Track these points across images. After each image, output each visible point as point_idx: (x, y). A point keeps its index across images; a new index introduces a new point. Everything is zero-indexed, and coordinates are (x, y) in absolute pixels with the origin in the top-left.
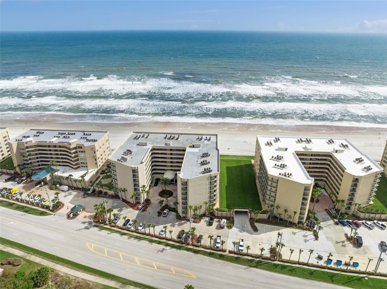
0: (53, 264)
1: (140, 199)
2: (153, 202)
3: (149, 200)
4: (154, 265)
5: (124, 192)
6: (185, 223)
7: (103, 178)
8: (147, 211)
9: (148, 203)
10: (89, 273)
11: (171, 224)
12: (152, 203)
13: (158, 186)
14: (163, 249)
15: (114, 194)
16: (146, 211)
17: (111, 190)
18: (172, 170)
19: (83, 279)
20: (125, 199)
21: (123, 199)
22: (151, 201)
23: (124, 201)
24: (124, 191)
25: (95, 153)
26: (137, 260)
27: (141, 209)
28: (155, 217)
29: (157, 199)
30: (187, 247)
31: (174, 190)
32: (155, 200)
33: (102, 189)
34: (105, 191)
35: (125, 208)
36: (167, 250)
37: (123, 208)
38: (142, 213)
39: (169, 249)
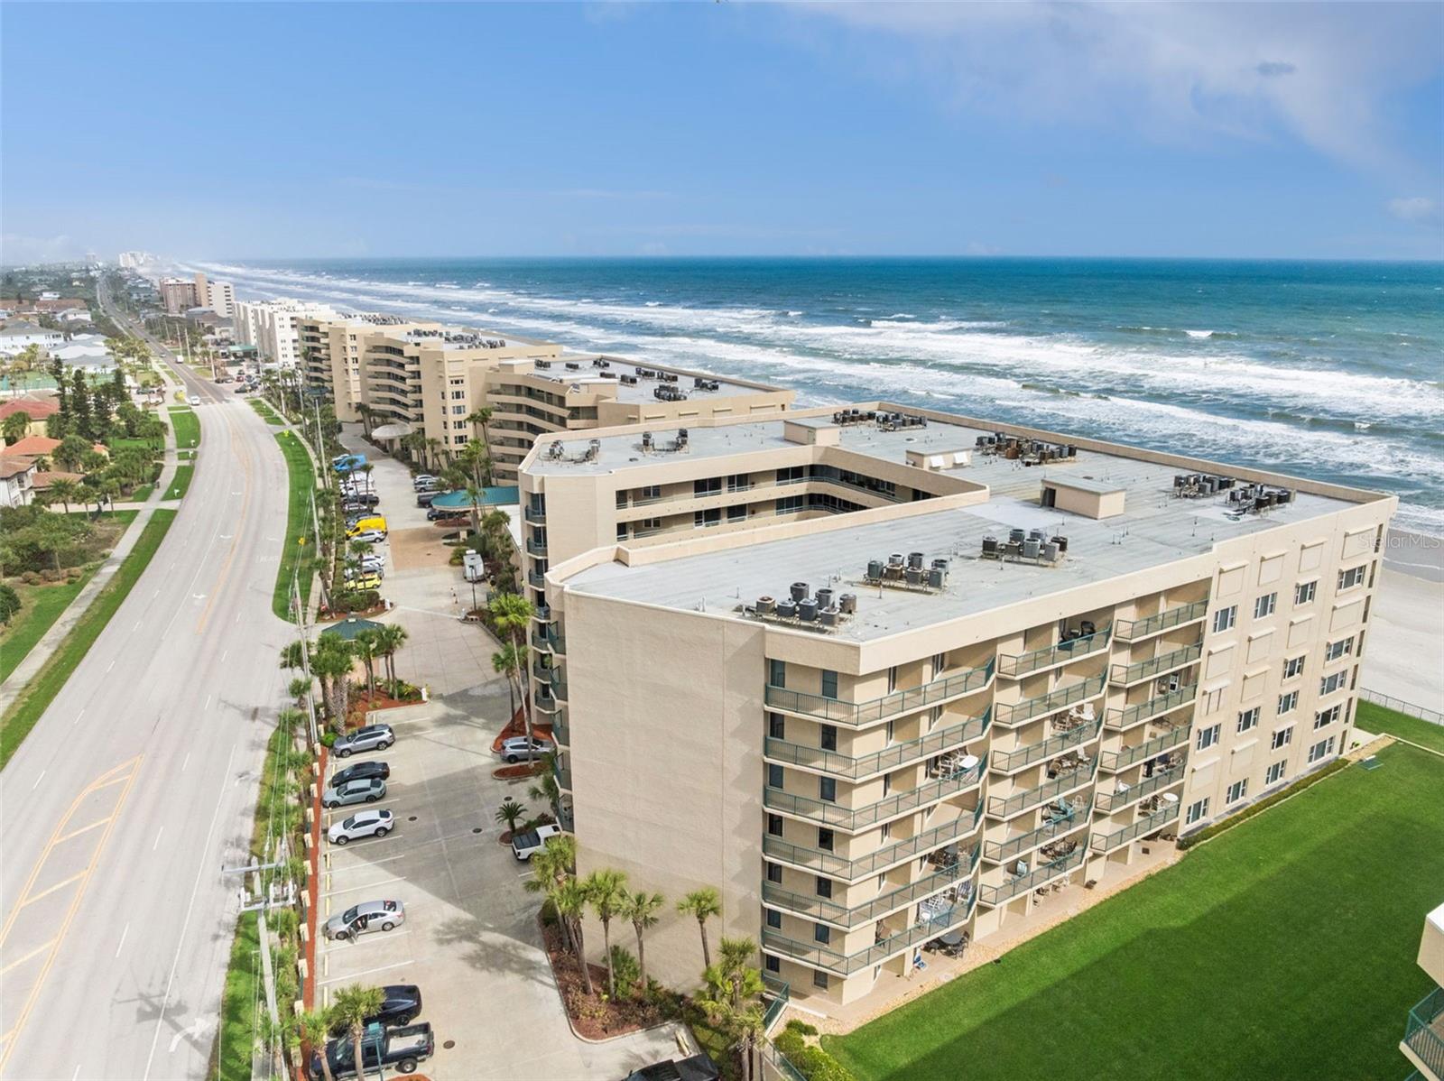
6: (527, 968)
11: (467, 916)
14: (176, 1013)
28: (486, 829)
35: (481, 721)
36: (177, 1028)
37: (477, 716)
38: (488, 782)
39: (188, 1037)
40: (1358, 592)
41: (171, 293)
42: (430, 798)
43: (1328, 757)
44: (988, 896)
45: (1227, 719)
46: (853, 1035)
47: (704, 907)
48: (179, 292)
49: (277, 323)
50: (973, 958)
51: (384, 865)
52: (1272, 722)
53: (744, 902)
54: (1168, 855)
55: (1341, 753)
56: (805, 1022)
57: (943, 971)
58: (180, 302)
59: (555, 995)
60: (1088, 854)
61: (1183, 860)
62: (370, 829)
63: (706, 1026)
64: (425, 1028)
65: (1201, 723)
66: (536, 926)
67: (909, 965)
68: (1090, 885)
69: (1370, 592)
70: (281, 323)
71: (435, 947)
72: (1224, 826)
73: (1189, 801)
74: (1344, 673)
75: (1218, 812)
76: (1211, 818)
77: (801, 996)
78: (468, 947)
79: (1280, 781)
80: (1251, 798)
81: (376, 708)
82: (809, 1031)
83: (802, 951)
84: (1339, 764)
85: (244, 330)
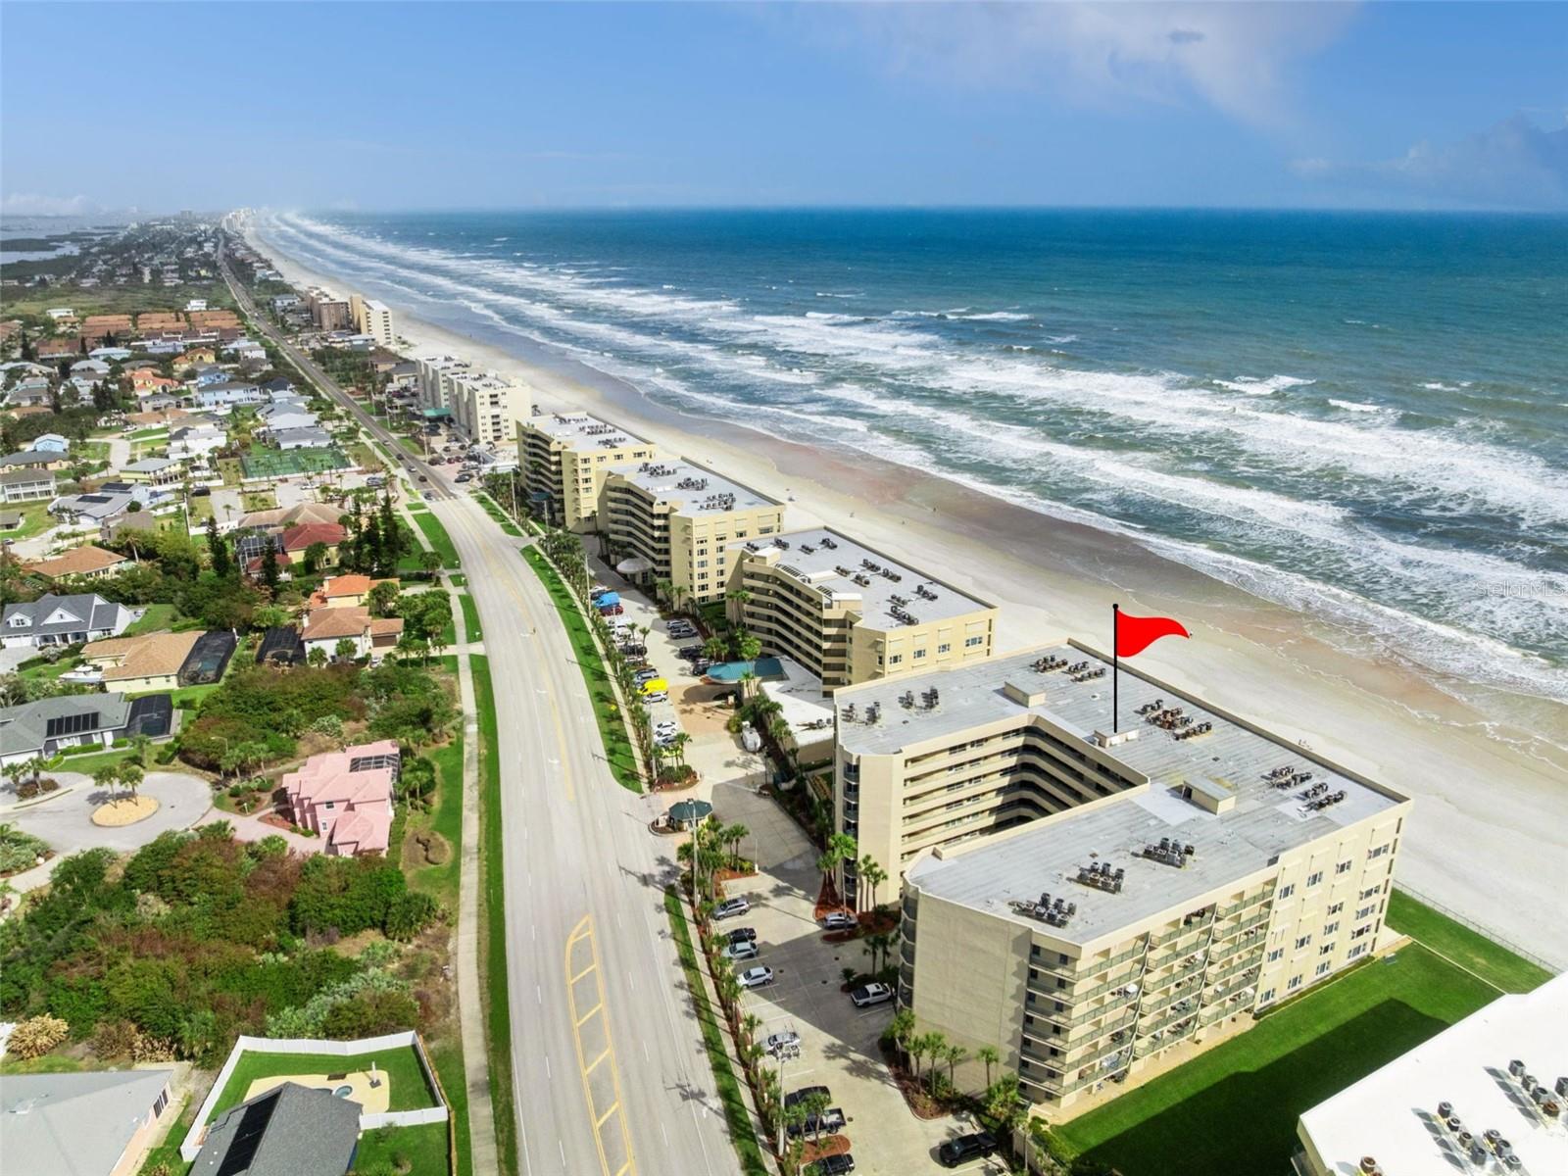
0: (474, 909)
4: (606, 1110)
6: (881, 1076)
10: (485, 990)
11: (838, 1042)
14: (699, 1095)
19: (457, 993)
25: (880, 663)
26: (600, 1059)
30: (759, 1152)
35: (802, 893)
36: (704, 1104)
37: (800, 889)
38: (819, 944)
39: (711, 1109)
40: (1383, 860)
41: (325, 311)
42: (787, 956)
43: (1362, 954)
44: (1139, 1052)
45: (1288, 944)
46: (1065, 1126)
47: (989, 1056)
48: (332, 311)
49: (478, 401)
50: (1130, 1085)
51: (778, 1004)
52: (1320, 940)
53: (1011, 1054)
54: (1247, 1024)
55: (1372, 950)
56: (1042, 1117)
57: (1114, 1092)
58: (334, 320)
59: (899, 1093)
60: (1197, 1026)
61: (1256, 1026)
62: (760, 980)
63: (986, 1115)
64: (839, 1111)
65: (1270, 949)
66: (877, 1050)
67: (1095, 1088)
68: (1198, 1042)
69: (1393, 856)
70: (482, 400)
71: (825, 1061)
72: (1285, 1004)
73: (1262, 990)
74: (1373, 906)
75: (1282, 994)
76: (1277, 999)
77: (1039, 1103)
78: (843, 1062)
79: (1326, 972)
80: (1304, 985)
81: (726, 879)
82: (1044, 1122)
83: (1041, 1081)
84: (1370, 958)
85: (433, 390)
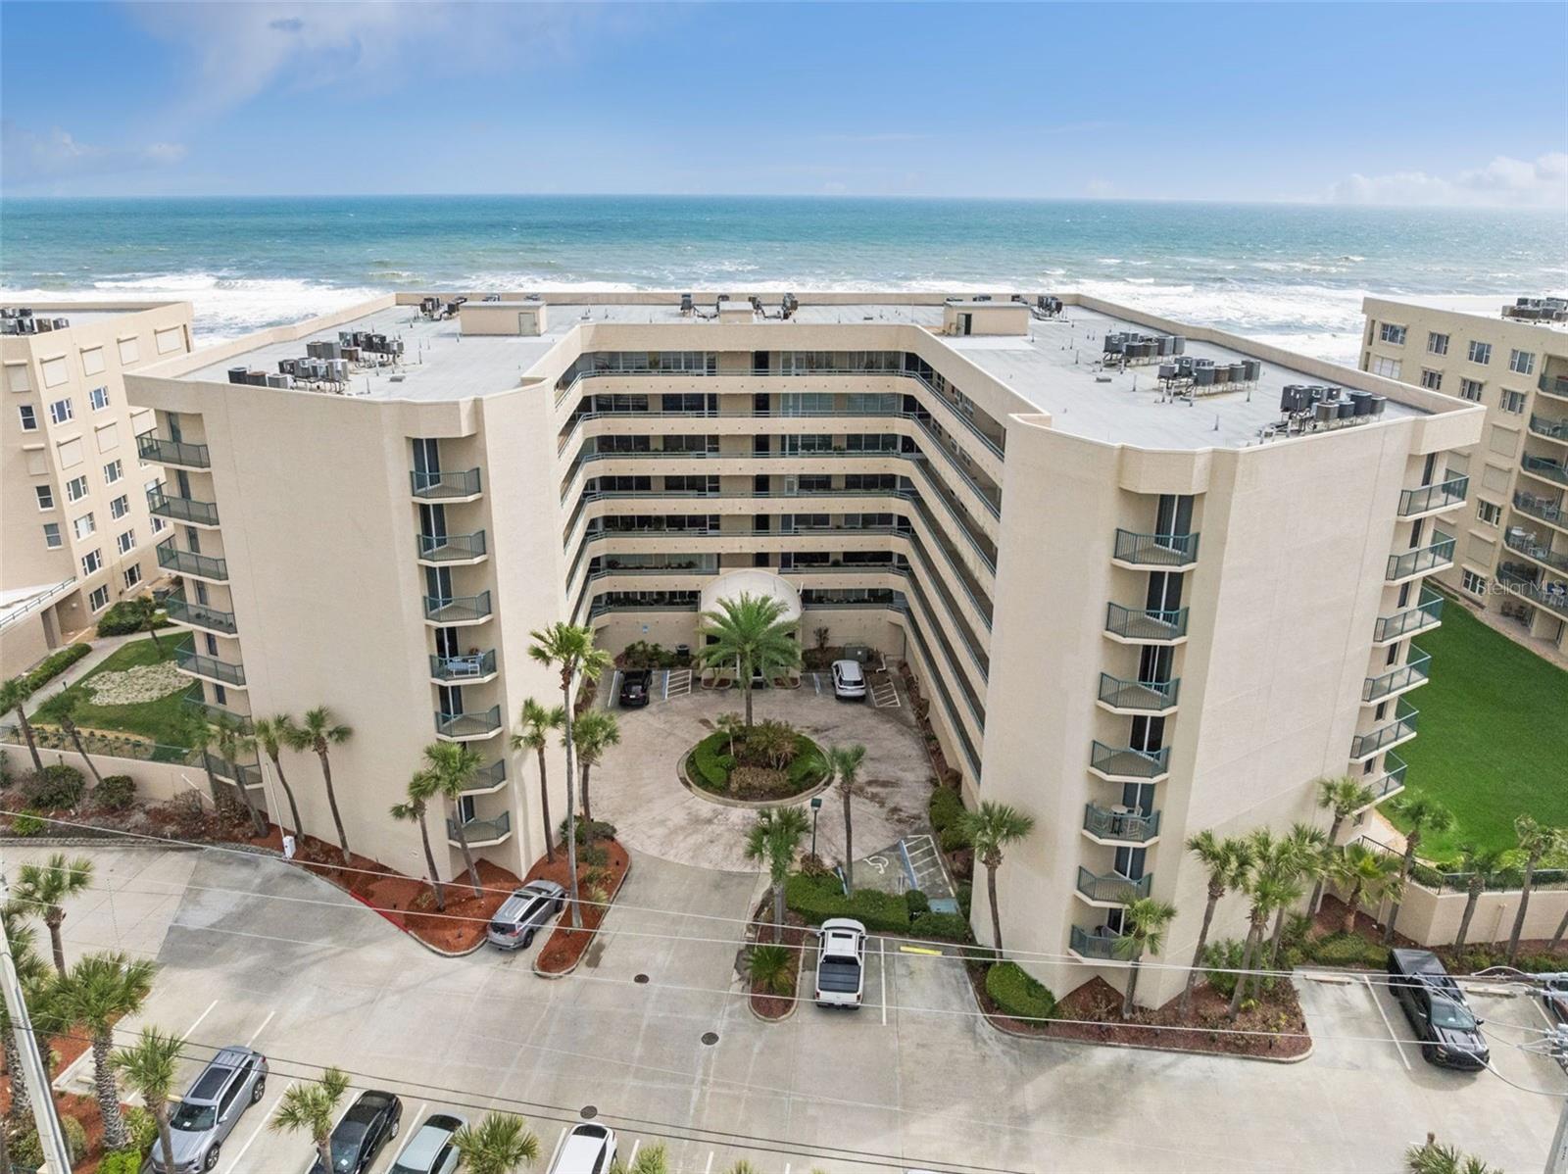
1: (504, 823)
2: (653, 851)
3: (607, 833)
5: (310, 753)
7: (112, 664)
8: (606, 958)
9: (602, 859)
12: (638, 865)
13: (652, 707)
15: (208, 798)
16: (594, 962)
17: (178, 758)
18: (761, 560)
20: (327, 833)
21: (305, 842)
22: (620, 837)
23: (318, 856)
24: (321, 746)
25: (29, 424)
27: (526, 943)
28: (719, 1027)
29: (678, 817)
31: (816, 731)
32: (660, 831)
33: (73, 758)
34: (109, 766)
